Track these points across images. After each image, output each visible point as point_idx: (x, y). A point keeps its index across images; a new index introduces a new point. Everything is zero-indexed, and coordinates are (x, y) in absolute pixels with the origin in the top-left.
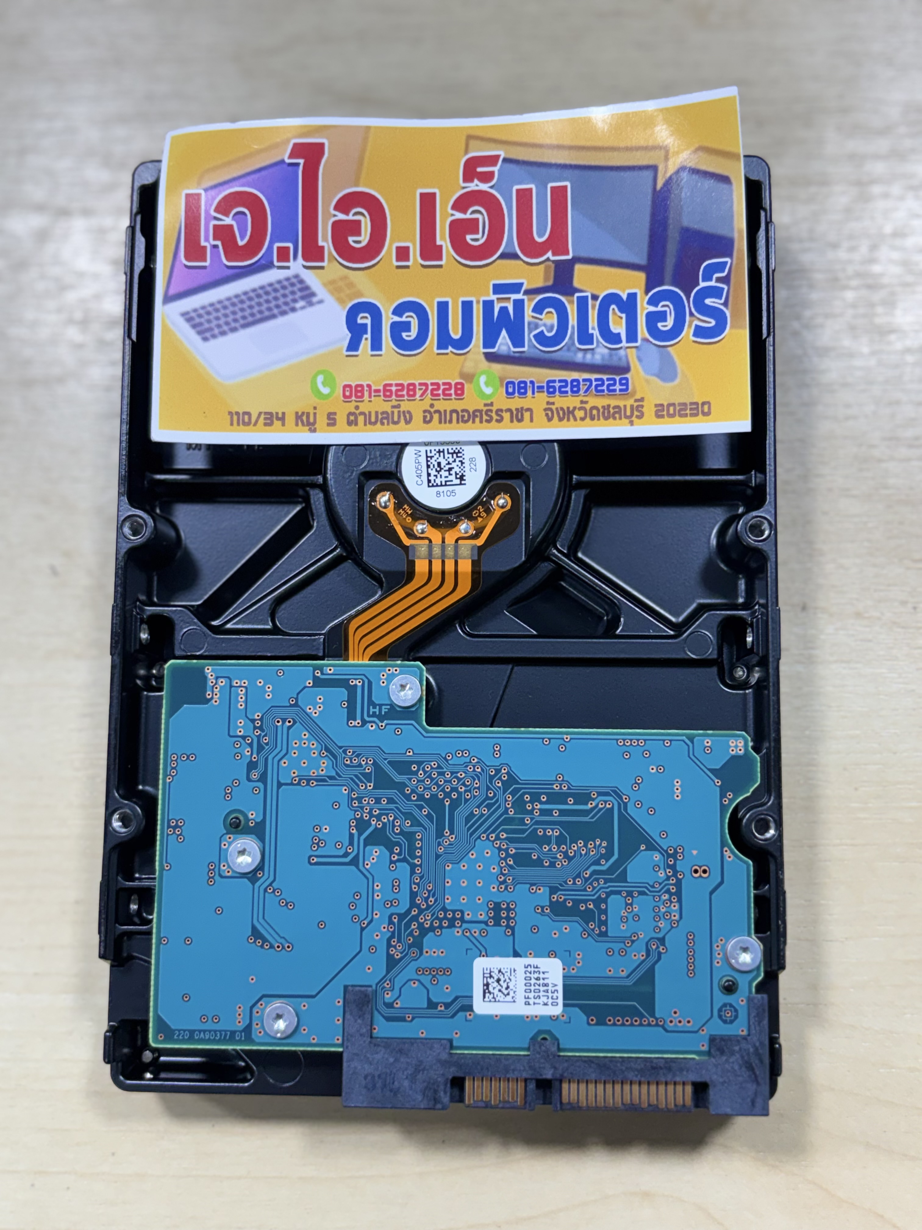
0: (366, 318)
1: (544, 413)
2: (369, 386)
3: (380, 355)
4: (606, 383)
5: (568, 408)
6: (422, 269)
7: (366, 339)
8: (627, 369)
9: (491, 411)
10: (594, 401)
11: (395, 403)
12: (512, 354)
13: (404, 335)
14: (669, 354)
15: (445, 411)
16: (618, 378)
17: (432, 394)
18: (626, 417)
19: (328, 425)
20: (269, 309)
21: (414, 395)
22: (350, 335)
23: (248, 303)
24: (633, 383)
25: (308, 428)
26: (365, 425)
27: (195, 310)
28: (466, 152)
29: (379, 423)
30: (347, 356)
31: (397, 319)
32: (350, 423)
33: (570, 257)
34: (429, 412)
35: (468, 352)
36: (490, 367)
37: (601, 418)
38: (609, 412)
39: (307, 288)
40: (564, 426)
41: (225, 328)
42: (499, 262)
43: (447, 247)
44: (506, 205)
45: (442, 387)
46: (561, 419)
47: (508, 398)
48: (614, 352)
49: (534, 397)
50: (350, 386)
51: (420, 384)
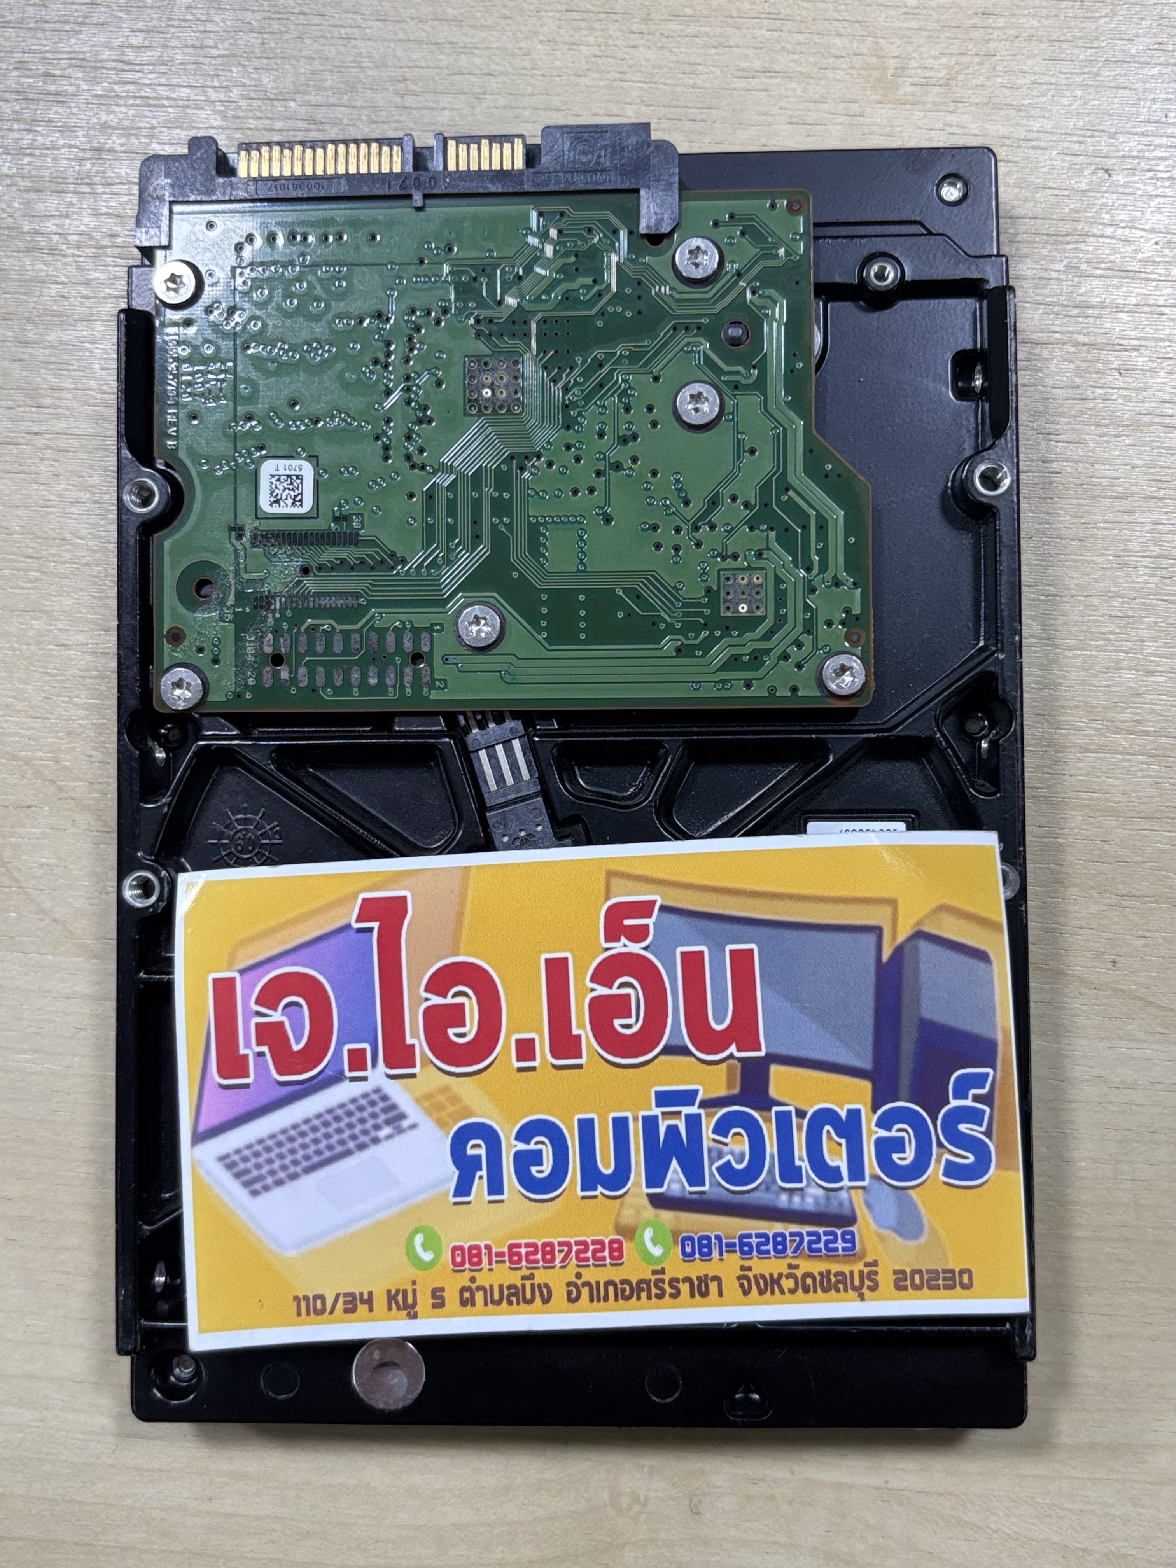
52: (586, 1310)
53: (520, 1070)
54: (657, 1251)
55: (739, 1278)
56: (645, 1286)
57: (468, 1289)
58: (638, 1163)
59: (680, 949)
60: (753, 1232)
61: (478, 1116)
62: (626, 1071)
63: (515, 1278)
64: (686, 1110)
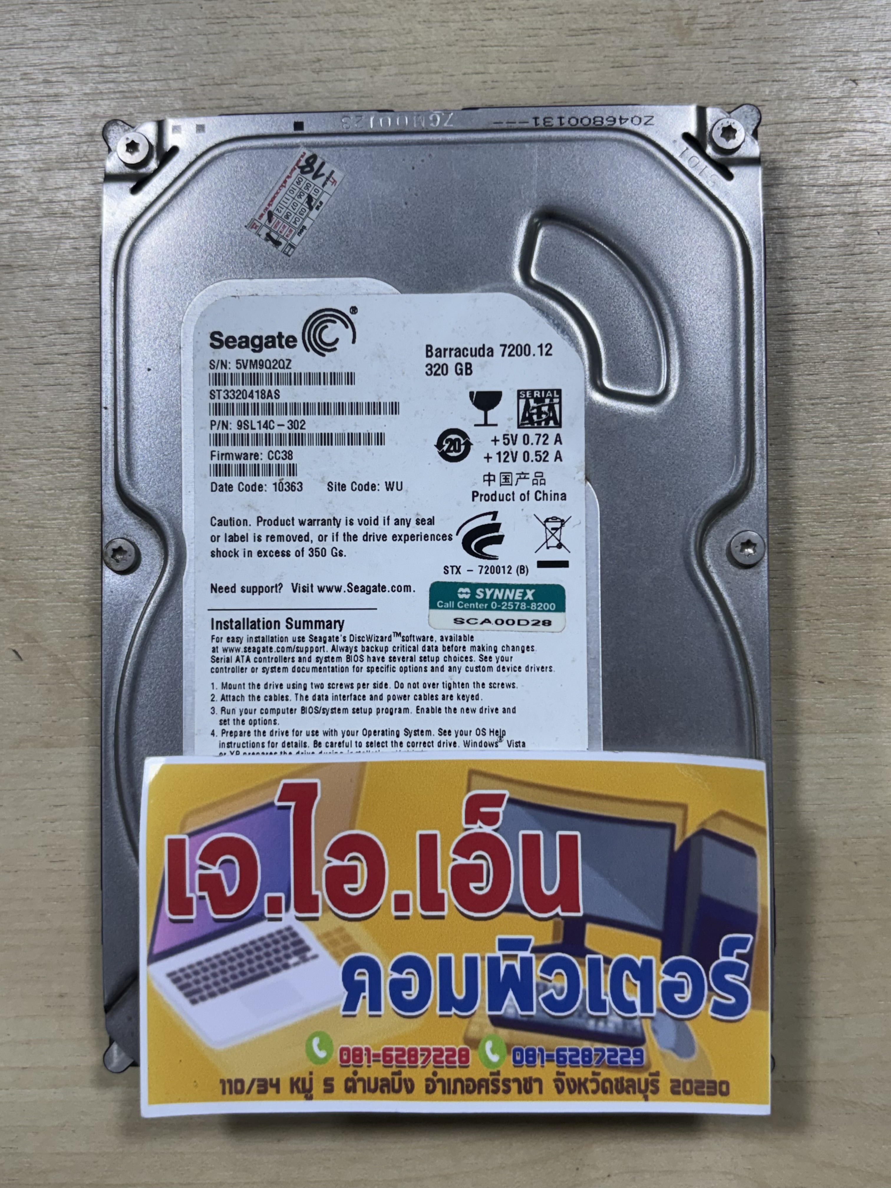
0: (364, 974)
1: (553, 1084)
2: (368, 1050)
3: (380, 1016)
4: (620, 1054)
5: (579, 1079)
6: (423, 920)
7: (364, 997)
8: (641, 1041)
9: (498, 1080)
10: (606, 1074)
11: (395, 1069)
12: (519, 1018)
13: (404, 993)
14: (686, 1027)
15: (449, 1080)
16: (631, 1050)
17: (435, 1061)
18: (640, 1091)
19: (326, 1091)
20: (261, 966)
21: (416, 1061)
22: (347, 993)
23: (238, 961)
24: (648, 1057)
25: (303, 1095)
26: (364, 1092)
27: (182, 970)
28: (469, 790)
29: (379, 1091)
30: (344, 1016)
31: (396, 975)
32: (348, 1090)
33: (580, 914)
34: (432, 1081)
35: (473, 1014)
36: (496, 1032)
37: (614, 1091)
38: (622, 1085)
39: (301, 941)
40: (574, 1100)
41: (215, 989)
42: (505, 914)
43: (449, 896)
44: (512, 851)
45: (445, 1054)
46: (571, 1092)
47: (515, 1066)
48: (628, 1021)
49: (543, 1066)
50: (347, 1049)
51: (422, 1050)
52: (440, 1100)
53: (397, 918)
54: (494, 1058)
55: (555, 1080)
56: (484, 1083)
57: (352, 1080)
58: (483, 992)
59: (522, 832)
60: (568, 1047)
61: (365, 951)
62: (477, 922)
63: (387, 1074)
64: (521, 954)
